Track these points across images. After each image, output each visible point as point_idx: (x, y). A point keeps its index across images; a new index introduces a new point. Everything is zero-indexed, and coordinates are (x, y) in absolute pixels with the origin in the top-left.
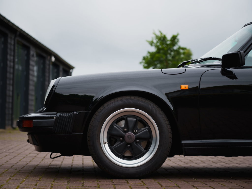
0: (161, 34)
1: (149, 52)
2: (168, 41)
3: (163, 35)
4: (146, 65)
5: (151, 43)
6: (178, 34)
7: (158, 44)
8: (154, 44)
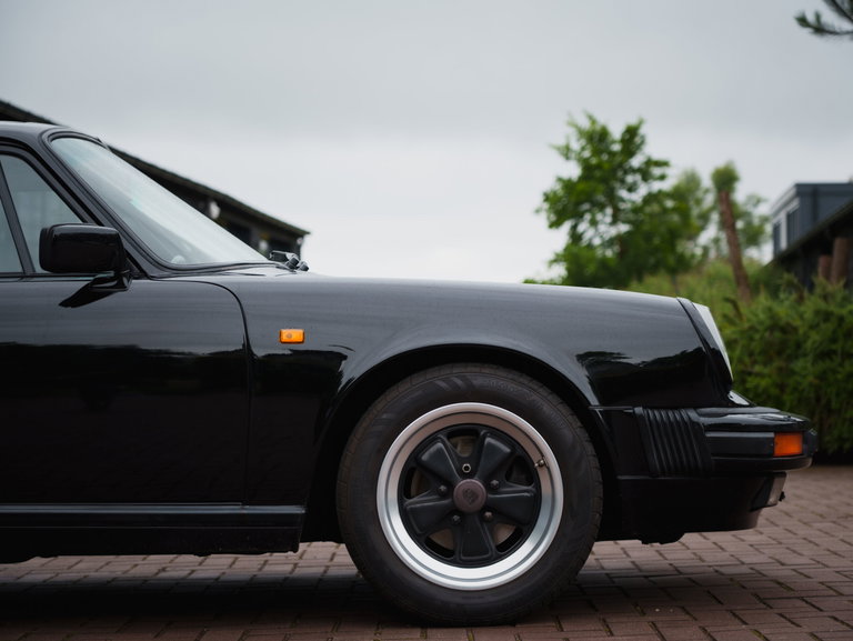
0: (593, 121)
1: (560, 179)
2: (614, 142)
3: (598, 128)
4: (553, 218)
5: (566, 152)
6: (641, 123)
7: (587, 154)
8: (573, 155)
